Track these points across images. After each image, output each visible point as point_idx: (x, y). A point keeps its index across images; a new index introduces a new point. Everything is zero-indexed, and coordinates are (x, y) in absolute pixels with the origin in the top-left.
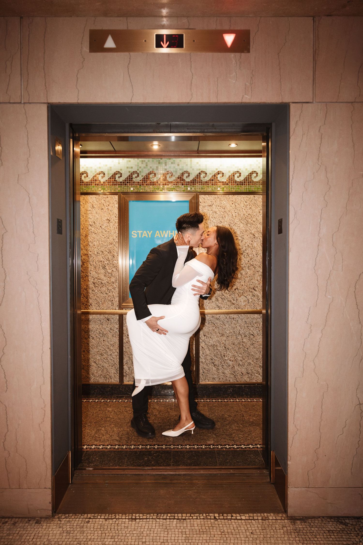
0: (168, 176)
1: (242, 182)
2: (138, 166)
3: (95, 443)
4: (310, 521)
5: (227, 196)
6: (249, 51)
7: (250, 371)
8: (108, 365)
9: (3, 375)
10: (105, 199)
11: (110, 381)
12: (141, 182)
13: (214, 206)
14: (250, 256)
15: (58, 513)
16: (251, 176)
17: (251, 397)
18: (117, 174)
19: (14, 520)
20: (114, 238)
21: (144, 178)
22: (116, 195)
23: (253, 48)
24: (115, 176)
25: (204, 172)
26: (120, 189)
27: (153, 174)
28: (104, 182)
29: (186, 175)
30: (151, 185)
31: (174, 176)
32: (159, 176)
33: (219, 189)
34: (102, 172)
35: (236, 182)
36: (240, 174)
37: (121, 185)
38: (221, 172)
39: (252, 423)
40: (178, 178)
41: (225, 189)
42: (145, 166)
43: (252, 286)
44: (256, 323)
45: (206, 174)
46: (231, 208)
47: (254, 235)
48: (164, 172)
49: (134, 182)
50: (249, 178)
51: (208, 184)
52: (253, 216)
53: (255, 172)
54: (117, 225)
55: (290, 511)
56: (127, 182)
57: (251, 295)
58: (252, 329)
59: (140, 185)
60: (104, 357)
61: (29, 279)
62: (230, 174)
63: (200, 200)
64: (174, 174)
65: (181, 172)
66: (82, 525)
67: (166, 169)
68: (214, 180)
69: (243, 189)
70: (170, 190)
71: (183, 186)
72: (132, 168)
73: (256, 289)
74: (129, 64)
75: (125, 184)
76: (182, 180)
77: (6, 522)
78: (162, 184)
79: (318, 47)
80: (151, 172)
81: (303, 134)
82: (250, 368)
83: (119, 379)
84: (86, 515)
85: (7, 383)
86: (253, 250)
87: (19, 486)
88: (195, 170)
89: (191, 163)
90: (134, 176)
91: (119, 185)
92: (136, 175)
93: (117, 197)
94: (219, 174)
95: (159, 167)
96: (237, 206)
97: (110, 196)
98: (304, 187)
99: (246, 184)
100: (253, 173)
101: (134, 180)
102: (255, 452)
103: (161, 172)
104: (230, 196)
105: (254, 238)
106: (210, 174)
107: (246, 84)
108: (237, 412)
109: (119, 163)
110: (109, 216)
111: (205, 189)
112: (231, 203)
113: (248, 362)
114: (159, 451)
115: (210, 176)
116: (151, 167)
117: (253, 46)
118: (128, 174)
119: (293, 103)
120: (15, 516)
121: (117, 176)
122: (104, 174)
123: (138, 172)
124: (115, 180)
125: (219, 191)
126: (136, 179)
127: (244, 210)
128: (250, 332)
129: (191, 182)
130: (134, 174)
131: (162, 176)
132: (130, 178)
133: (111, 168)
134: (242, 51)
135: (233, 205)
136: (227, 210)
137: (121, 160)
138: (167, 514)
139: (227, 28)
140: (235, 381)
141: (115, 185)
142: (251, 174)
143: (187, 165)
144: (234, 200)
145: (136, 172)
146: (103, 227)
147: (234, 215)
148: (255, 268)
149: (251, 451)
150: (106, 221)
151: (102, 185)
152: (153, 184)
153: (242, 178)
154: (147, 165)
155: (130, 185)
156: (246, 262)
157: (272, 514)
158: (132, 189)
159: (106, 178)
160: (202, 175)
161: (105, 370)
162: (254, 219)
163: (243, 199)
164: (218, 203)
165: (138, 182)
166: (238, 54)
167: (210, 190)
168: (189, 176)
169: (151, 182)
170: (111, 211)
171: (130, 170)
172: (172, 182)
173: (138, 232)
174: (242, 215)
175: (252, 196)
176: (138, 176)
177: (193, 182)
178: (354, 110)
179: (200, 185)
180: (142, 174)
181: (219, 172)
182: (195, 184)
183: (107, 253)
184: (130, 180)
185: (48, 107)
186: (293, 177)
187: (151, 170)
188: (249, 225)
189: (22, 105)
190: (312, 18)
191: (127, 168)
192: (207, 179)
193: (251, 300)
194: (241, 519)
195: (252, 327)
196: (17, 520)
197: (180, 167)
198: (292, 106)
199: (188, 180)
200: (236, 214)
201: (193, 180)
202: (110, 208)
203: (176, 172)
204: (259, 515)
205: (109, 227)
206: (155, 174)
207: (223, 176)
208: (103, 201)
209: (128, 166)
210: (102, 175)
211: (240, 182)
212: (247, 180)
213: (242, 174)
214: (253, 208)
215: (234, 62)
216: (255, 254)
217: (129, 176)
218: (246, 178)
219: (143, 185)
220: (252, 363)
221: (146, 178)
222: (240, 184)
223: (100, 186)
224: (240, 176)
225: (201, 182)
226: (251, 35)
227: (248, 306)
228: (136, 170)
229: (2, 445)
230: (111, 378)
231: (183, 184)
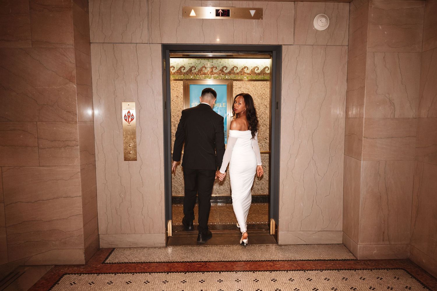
0: (214, 69)
1: (259, 73)
2: (195, 62)
3: (177, 222)
4: (288, 246)
5: (250, 82)
6: (262, 19)
7: (263, 188)
8: (178, 185)
9: (141, 179)
10: (175, 83)
11: (179, 194)
12: (197, 73)
13: (242, 88)
14: (264, 119)
15: (168, 246)
16: (265, 70)
17: (263, 202)
18: (182, 68)
19: (147, 248)
20: (181, 108)
21: (199, 70)
22: (182, 81)
23: (264, 17)
24: (181, 69)
25: (236, 67)
26: (184, 77)
27: (205, 68)
28: (174, 73)
29: (225, 68)
30: (203, 75)
31: (218, 69)
32: (208, 69)
33: (245, 77)
34: (173, 66)
35: (256, 73)
36: (258, 68)
37: (185, 74)
38: (246, 67)
39: (264, 213)
40: (220, 70)
41: (249, 78)
42: (199, 63)
43: (265, 137)
44: (267, 159)
45: (237, 68)
46: (252, 89)
47: (266, 106)
48: (211, 67)
49: (193, 73)
50: (263, 71)
51: (239, 75)
52: (266, 94)
53: (267, 67)
54: (182, 99)
55: (280, 242)
56: (189, 73)
57: (264, 142)
58: (264, 163)
59: (197, 75)
60: (175, 180)
61: (153, 132)
62: (252, 68)
63: (234, 84)
64: (217, 68)
65: (222, 67)
66: (181, 248)
67: (212, 65)
68: (242, 72)
69: (260, 77)
70: (215, 78)
71: (223, 75)
72: (191, 64)
73: (267, 139)
74: (202, 24)
75: (188, 74)
76: (223, 72)
77: (144, 249)
78: (210, 74)
79: (296, 17)
80: (203, 66)
81: (289, 61)
82: (263, 186)
83: (185, 193)
84: (182, 246)
85: (143, 183)
86: (266, 115)
87: (150, 232)
88: (231, 65)
89: (228, 61)
90: (193, 69)
91: (183, 74)
92: (194, 68)
93: (183, 82)
94: (245, 68)
95: (208, 64)
96: (256, 88)
97: (178, 81)
98: (289, 87)
99: (262, 75)
100: (266, 68)
101: (193, 71)
102: (265, 225)
103: (210, 67)
104: (252, 82)
105: (266, 108)
106: (240, 68)
107: (260, 36)
108: (255, 209)
109: (183, 61)
110: (178, 94)
111: (237, 77)
112: (252, 86)
113: (262, 182)
114: (213, 225)
115: (240, 70)
116: (203, 64)
117: (264, 16)
118: (189, 68)
119: (284, 45)
120: (148, 247)
121: (182, 69)
122: (174, 68)
123: (195, 66)
124: (181, 72)
125: (245, 79)
126: (195, 71)
127: (260, 91)
128: (264, 164)
129: (228, 73)
130: (193, 68)
131: (210, 69)
132: (190, 70)
133: (178, 63)
134: (259, 19)
135: (254, 88)
136: (250, 91)
137: (184, 59)
138: (221, 245)
139: (251, 7)
140: (254, 194)
141: (181, 74)
142: (265, 68)
143: (225, 62)
144: (255, 85)
145: (194, 66)
146: (174, 101)
147: (254, 94)
148: (267, 126)
149: (262, 224)
150: (176, 97)
151: (173, 74)
152: (205, 74)
153: (259, 71)
154: (201, 62)
155: (190, 74)
156: (262, 122)
157: (271, 244)
158: (191, 77)
159: (175, 70)
160: (235, 69)
161: (176, 188)
162: (266, 96)
163: (259, 84)
164: (245, 86)
165: (195, 73)
166: (257, 20)
167: (239, 78)
168: (227, 69)
169: (203, 73)
170: (179, 91)
171: (190, 65)
172: (216, 73)
173: (195, 103)
174: (259, 94)
175: (265, 82)
176: (195, 69)
177: (230, 73)
178: (313, 49)
179: (233, 75)
180: (198, 68)
181: (245, 67)
182: (231, 75)
183: (176, 117)
184: (190, 72)
185: (161, 46)
186: (283, 82)
187: (203, 65)
188: (263, 100)
189: (149, 44)
190: (293, 2)
191: (189, 64)
192: (238, 71)
193: (264, 145)
194: (256, 246)
195: (265, 161)
196: (149, 248)
197: (221, 64)
198: (283, 46)
199: (226, 72)
200: (256, 93)
201: (229, 72)
202: (178, 89)
203: (219, 66)
204: (265, 244)
205: (177, 101)
206: (206, 68)
207: (248, 69)
208: (174, 85)
209: (189, 63)
210: (173, 68)
211: (258, 73)
212: (262, 72)
213: (259, 69)
214: (266, 89)
215: (255, 24)
216: (267, 118)
217: (190, 69)
218: (262, 71)
219: (198, 74)
220: (264, 183)
221: (200, 71)
222: (258, 75)
223: (172, 75)
224: (258, 69)
225: (234, 73)
226: (263, 11)
227: (262, 149)
228: (194, 65)
229: (141, 213)
230: (180, 193)
231: (223, 74)
